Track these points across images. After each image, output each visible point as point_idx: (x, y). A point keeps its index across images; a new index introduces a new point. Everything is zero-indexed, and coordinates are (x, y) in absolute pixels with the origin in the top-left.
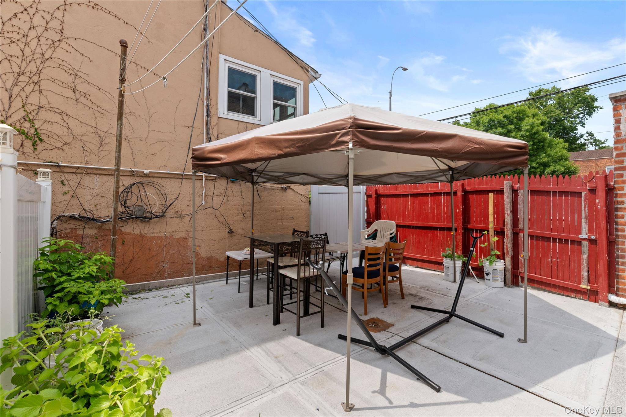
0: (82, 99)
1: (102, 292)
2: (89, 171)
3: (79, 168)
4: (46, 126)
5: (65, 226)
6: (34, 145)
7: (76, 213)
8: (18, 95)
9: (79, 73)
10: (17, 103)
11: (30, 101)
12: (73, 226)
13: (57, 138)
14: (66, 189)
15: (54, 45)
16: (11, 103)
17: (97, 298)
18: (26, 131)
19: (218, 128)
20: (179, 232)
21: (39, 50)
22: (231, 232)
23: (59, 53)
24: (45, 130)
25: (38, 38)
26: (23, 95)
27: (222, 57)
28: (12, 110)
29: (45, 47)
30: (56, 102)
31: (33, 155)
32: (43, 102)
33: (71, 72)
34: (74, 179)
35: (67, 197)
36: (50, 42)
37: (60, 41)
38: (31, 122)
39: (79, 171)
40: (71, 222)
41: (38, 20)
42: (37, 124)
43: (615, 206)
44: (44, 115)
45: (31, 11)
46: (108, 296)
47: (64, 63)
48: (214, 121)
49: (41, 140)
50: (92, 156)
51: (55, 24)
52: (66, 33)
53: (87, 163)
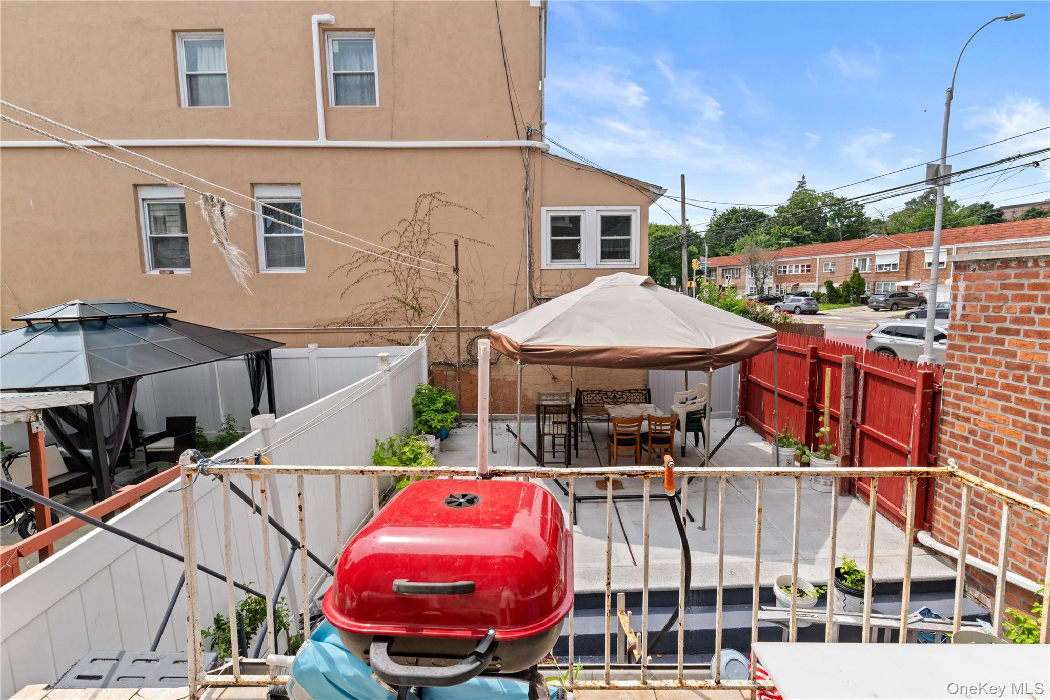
0: (442, 278)
1: (439, 421)
2: (448, 329)
3: (442, 328)
4: (425, 301)
5: (438, 368)
6: (419, 314)
7: (442, 360)
8: (410, 283)
9: (440, 259)
10: (410, 289)
11: (416, 286)
12: (441, 369)
13: (429, 308)
14: (437, 343)
15: (425, 244)
16: (407, 289)
17: (436, 424)
18: (415, 306)
19: (541, 280)
20: (509, 376)
21: (418, 250)
22: (554, 378)
23: (429, 248)
24: (424, 303)
25: (417, 240)
26: (412, 282)
27: (544, 209)
28: (408, 293)
29: (421, 246)
30: (429, 283)
31: (419, 322)
32: (422, 285)
33: (435, 259)
34: (440, 336)
35: (437, 349)
36: (423, 241)
37: (428, 238)
38: (417, 299)
39: (443, 330)
40: (440, 366)
41: (417, 229)
42: (420, 300)
43: (942, 417)
44: (424, 294)
45: (413, 223)
46: (441, 424)
47: (431, 254)
48: (537, 274)
49: (422, 311)
50: (450, 318)
51: (425, 228)
52: (432, 232)
53: (447, 324)
